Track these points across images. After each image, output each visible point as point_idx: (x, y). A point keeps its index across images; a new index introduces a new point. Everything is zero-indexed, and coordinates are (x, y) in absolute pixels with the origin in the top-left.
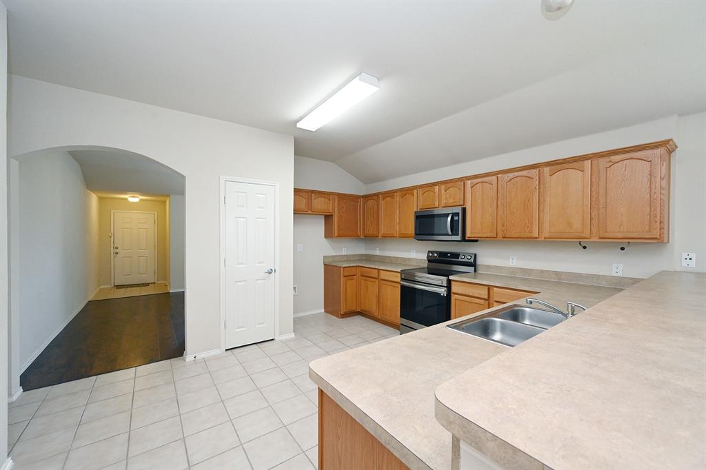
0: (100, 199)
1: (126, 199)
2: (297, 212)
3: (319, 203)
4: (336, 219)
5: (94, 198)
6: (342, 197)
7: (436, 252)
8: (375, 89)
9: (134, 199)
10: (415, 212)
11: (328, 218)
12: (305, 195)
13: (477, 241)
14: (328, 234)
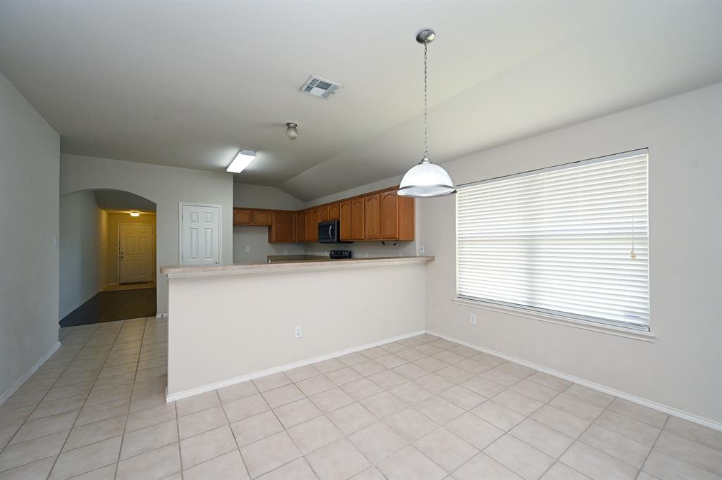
0: (109, 215)
1: (129, 214)
2: (236, 224)
3: (259, 218)
4: (274, 229)
5: (104, 214)
6: (278, 212)
7: (334, 251)
8: (254, 157)
9: (135, 214)
10: (319, 224)
11: (270, 227)
12: (248, 212)
13: (352, 242)
14: (270, 241)
